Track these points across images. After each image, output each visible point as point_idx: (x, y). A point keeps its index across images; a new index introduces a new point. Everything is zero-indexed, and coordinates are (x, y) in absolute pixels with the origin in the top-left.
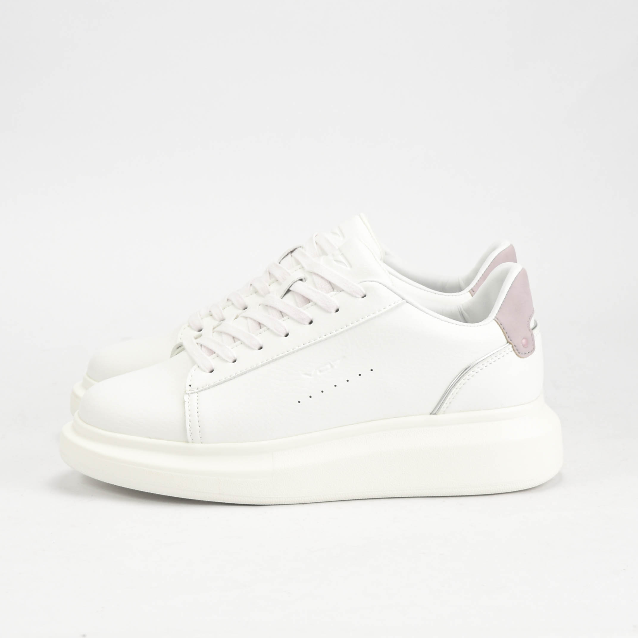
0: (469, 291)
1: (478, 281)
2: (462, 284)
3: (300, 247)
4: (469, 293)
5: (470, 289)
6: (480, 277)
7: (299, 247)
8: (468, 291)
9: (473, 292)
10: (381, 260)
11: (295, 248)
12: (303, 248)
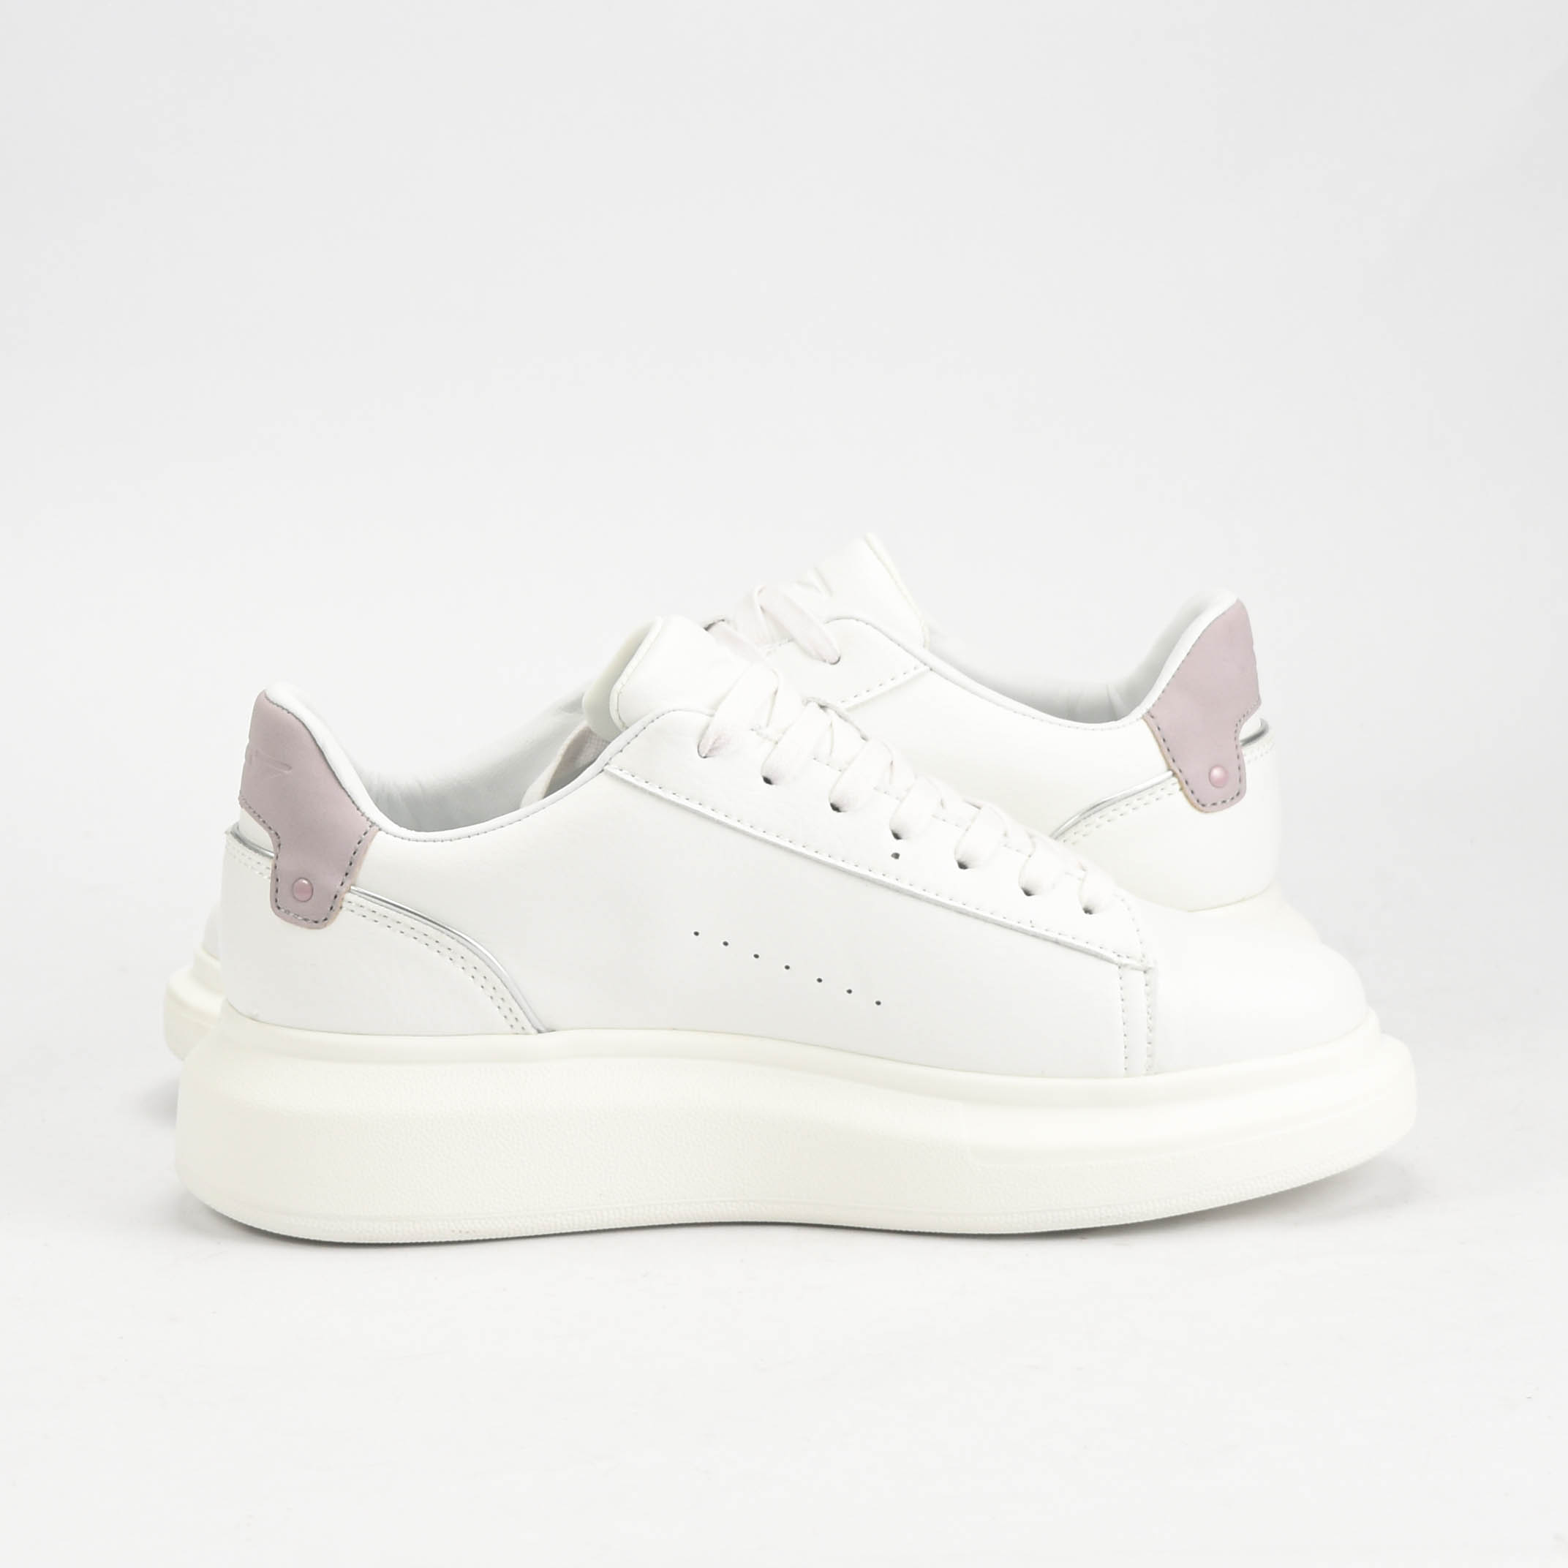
0: (1143, 717)
1: (1163, 692)
2: (1118, 701)
3: (723, 620)
4: (1142, 720)
5: (1145, 711)
6: (1167, 681)
7: (719, 621)
8: (1141, 716)
9: (1151, 719)
10: (924, 646)
11: (711, 623)
12: (728, 622)
